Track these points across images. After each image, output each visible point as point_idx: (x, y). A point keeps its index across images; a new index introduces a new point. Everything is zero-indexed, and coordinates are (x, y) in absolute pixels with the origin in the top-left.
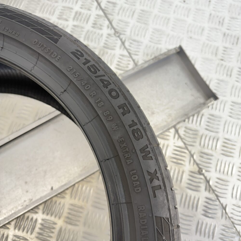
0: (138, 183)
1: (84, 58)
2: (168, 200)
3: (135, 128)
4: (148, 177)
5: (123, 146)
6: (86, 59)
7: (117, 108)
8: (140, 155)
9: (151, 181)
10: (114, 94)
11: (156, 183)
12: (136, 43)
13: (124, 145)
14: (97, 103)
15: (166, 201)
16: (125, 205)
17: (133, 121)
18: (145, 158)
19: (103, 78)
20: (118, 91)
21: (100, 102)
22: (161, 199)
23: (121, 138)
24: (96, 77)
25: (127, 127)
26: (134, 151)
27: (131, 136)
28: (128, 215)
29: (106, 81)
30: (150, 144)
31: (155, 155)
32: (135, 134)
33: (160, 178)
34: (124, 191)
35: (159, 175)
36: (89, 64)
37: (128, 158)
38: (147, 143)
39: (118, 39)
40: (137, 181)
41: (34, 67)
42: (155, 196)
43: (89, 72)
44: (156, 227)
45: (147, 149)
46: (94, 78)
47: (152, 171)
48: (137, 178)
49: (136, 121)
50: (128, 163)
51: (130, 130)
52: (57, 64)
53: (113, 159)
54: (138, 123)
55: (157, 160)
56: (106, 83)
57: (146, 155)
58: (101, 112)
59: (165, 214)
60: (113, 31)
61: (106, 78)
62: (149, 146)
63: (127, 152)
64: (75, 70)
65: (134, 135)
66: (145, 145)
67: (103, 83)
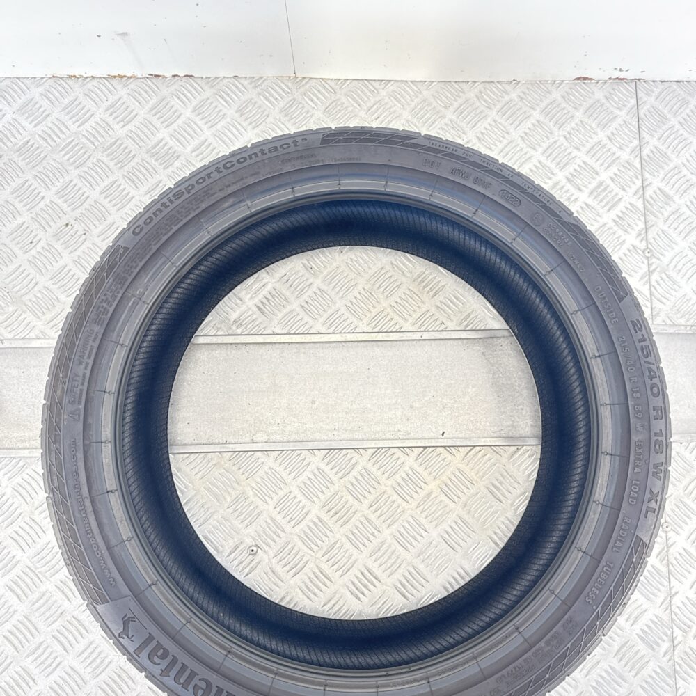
0: (636, 495)
1: (642, 333)
2: (654, 528)
3: (660, 438)
4: (648, 495)
5: (638, 451)
6: (643, 335)
7: (651, 408)
8: (651, 470)
9: (650, 500)
10: (655, 390)
11: (653, 505)
12: (670, 283)
13: (641, 451)
14: (634, 392)
15: (652, 527)
16: (608, 509)
17: (661, 430)
18: (655, 474)
19: (652, 366)
20: (660, 388)
21: (637, 392)
22: (650, 522)
23: (641, 442)
24: (645, 362)
25: (652, 434)
26: (647, 462)
27: (652, 445)
28: (607, 520)
29: (653, 371)
30: (666, 463)
31: (665, 477)
32: (657, 446)
33: (658, 503)
34: (614, 495)
35: (659, 498)
36: (643, 344)
37: (637, 466)
38: (664, 461)
39: (646, 261)
40: (636, 492)
41: (577, 311)
42: (646, 517)
43: (640, 353)
44: (632, 545)
45: (661, 468)
46: (642, 362)
47: (655, 492)
48: (637, 490)
49: (664, 432)
50: (636, 471)
51: (653, 439)
52: (610, 327)
53: (618, 458)
54: (664, 435)
55: (664, 483)
56: (652, 374)
57: (657, 473)
58: (633, 403)
59: (646, 539)
60: (644, 244)
61: (654, 368)
62: (663, 465)
63: (639, 459)
64: (626, 344)
65: (655, 446)
66: (660, 461)
67: (650, 372)
